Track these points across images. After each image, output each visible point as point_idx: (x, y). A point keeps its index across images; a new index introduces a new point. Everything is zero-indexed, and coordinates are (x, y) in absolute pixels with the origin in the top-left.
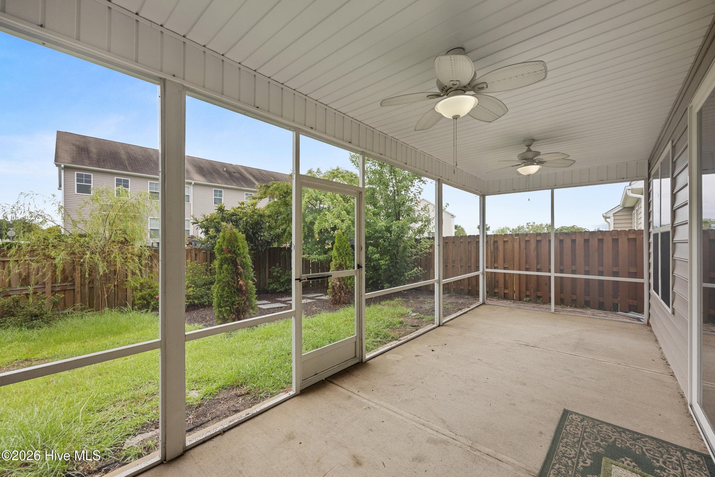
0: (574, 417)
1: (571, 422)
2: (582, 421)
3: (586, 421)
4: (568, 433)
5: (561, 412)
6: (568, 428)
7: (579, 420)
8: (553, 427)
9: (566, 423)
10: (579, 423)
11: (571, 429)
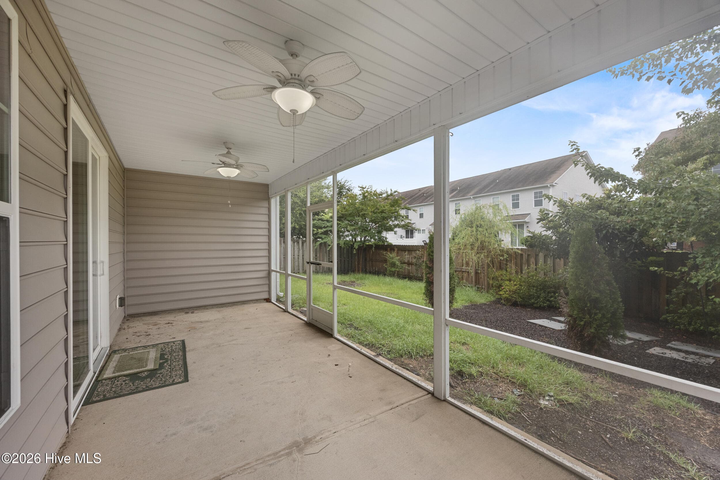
0: (180, 380)
1: (180, 375)
2: (174, 380)
3: (171, 382)
4: (180, 369)
5: (189, 379)
6: (181, 372)
7: (176, 380)
8: (189, 369)
9: (183, 374)
10: (175, 378)
11: (178, 372)
